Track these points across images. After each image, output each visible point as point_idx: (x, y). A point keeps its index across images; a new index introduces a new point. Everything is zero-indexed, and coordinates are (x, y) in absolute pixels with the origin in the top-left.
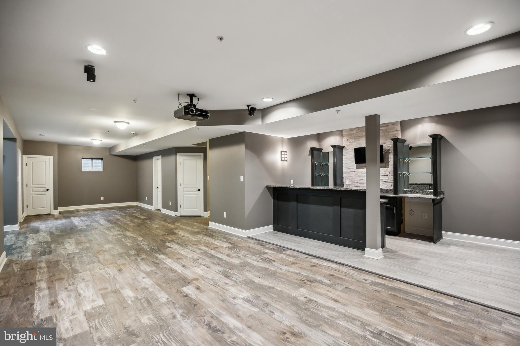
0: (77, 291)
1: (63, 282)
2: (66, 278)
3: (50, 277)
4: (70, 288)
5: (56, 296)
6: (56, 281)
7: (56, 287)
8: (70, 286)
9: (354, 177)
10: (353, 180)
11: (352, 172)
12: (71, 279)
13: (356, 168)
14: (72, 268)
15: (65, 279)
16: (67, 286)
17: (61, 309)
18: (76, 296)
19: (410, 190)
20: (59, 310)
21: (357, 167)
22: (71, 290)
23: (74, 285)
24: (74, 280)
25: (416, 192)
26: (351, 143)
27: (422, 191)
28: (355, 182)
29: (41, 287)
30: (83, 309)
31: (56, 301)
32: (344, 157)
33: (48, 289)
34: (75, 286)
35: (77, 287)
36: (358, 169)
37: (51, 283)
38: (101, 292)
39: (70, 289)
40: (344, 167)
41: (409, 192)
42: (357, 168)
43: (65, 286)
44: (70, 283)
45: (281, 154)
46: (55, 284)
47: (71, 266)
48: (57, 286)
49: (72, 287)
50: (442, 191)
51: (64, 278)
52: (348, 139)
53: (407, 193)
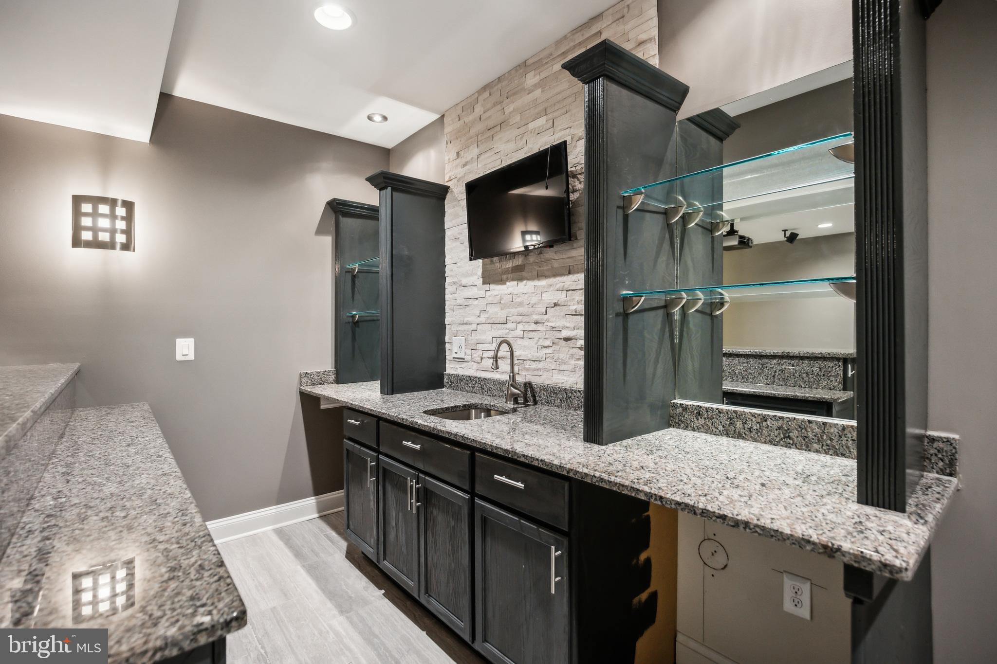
9: (474, 327)
10: (474, 338)
11: (470, 302)
13: (481, 280)
19: (707, 409)
21: (489, 278)
25: (739, 424)
26: (467, 167)
27: (776, 424)
28: (480, 347)
32: (448, 233)
36: (487, 287)
40: (448, 280)
41: (702, 421)
42: (484, 283)
45: (77, 213)
50: (933, 440)
52: (458, 153)
53: (686, 428)
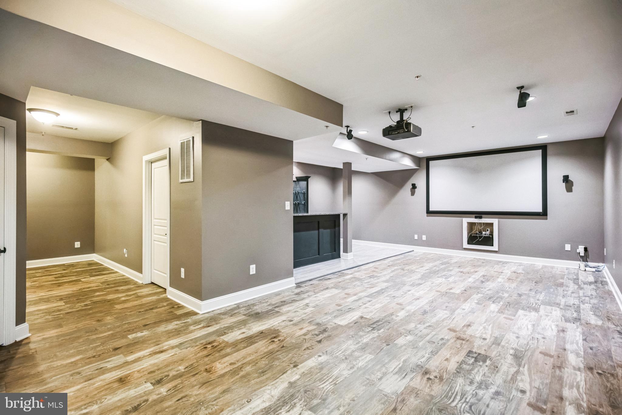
0: (533, 330)
1: (544, 348)
2: (537, 352)
3: (560, 368)
4: (540, 337)
5: (558, 336)
6: (553, 354)
7: (555, 345)
8: (537, 338)
12: (532, 346)
14: (520, 365)
15: (539, 350)
16: (542, 340)
17: (555, 323)
18: (538, 326)
20: (558, 323)
22: (539, 333)
23: (533, 338)
24: (529, 342)
29: (576, 357)
30: (538, 315)
31: (558, 331)
33: (567, 350)
34: (532, 336)
35: (532, 333)
37: (560, 356)
38: (513, 318)
39: (540, 335)
43: (544, 342)
44: (536, 341)
46: (555, 351)
47: (517, 372)
48: (554, 347)
49: (537, 336)
51: (541, 353)
